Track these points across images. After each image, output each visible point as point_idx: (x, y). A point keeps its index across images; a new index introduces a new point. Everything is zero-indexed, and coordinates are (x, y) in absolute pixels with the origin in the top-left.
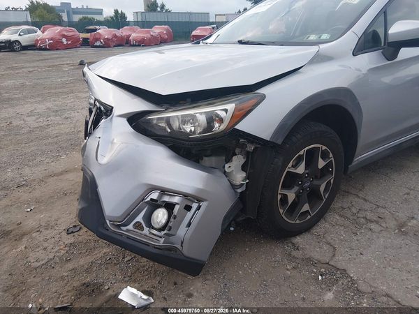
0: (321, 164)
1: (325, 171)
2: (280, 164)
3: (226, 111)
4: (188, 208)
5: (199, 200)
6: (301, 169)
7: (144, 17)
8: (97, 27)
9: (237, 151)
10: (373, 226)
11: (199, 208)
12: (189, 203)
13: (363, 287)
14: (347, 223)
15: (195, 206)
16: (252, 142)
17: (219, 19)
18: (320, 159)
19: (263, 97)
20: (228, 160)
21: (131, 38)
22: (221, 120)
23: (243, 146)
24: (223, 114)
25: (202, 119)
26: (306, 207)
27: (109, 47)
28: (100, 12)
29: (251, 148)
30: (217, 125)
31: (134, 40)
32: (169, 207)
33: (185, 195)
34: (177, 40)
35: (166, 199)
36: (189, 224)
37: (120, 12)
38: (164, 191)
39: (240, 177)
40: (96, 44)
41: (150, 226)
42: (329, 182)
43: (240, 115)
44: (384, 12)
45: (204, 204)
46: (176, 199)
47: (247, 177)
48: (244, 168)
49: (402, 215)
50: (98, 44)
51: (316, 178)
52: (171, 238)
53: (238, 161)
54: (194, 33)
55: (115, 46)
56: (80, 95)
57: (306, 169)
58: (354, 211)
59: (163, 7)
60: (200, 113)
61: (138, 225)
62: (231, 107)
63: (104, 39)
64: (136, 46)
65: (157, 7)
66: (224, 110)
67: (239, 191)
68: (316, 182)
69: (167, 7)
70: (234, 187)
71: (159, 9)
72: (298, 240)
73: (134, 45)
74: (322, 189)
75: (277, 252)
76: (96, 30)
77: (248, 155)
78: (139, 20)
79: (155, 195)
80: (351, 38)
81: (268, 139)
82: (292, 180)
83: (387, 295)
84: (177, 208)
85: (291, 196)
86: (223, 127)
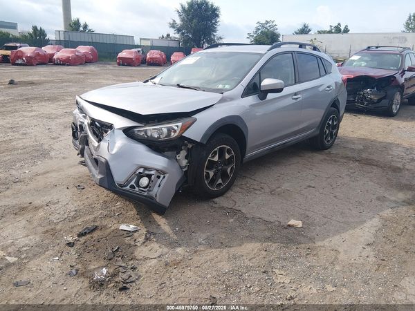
0: (227, 156)
1: (230, 161)
2: (205, 155)
3: (177, 126)
4: (159, 177)
5: (164, 173)
6: (216, 159)
7: (67, 36)
8: (18, 45)
9: (183, 148)
10: (257, 192)
11: (164, 177)
12: (159, 175)
13: (248, 216)
14: (244, 191)
15: (162, 176)
16: (191, 143)
17: (144, 43)
18: (226, 154)
19: (196, 120)
20: (179, 153)
21: (55, 57)
22: (175, 131)
23: (186, 145)
24: (176, 128)
25: (165, 130)
26: (220, 181)
27: (32, 65)
28: (14, 26)
29: (190, 146)
30: (173, 134)
31: (58, 59)
32: (149, 176)
33: (157, 170)
34: (103, 61)
35: (147, 172)
36: (159, 186)
37: (39, 29)
38: (146, 169)
39: (184, 162)
40: (17, 62)
41: (138, 186)
42: (233, 167)
43: (185, 128)
44: (259, 73)
45: (167, 176)
46: (152, 172)
47: (188, 162)
48: (186, 157)
49: (273, 187)
50: (20, 61)
51: (225, 165)
52: (151, 193)
53: (183, 153)
54: (120, 55)
55: (37, 64)
56: (25, 114)
57: (219, 159)
58: (248, 185)
59: (86, 27)
60: (164, 128)
61: (132, 187)
62: (180, 124)
63: (27, 57)
64: (60, 64)
65: (80, 26)
66: (177, 125)
67: (184, 170)
68: (225, 167)
69: (89, 28)
70: (181, 168)
71: (81, 29)
72: (216, 200)
73: (58, 64)
74: (229, 170)
75: (205, 206)
76: (16, 48)
77: (189, 150)
78: (62, 39)
79: (141, 170)
80: (241, 88)
81: (199, 141)
82: (212, 165)
83: (260, 218)
84: (153, 177)
85: (211, 174)
86: (176, 134)
